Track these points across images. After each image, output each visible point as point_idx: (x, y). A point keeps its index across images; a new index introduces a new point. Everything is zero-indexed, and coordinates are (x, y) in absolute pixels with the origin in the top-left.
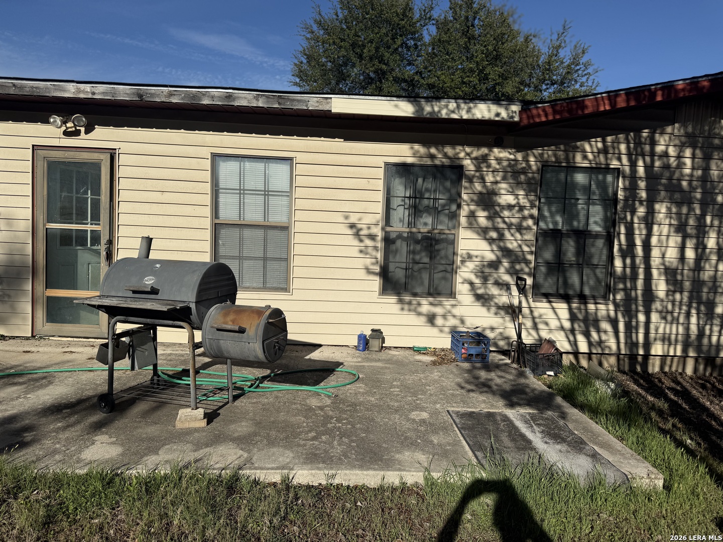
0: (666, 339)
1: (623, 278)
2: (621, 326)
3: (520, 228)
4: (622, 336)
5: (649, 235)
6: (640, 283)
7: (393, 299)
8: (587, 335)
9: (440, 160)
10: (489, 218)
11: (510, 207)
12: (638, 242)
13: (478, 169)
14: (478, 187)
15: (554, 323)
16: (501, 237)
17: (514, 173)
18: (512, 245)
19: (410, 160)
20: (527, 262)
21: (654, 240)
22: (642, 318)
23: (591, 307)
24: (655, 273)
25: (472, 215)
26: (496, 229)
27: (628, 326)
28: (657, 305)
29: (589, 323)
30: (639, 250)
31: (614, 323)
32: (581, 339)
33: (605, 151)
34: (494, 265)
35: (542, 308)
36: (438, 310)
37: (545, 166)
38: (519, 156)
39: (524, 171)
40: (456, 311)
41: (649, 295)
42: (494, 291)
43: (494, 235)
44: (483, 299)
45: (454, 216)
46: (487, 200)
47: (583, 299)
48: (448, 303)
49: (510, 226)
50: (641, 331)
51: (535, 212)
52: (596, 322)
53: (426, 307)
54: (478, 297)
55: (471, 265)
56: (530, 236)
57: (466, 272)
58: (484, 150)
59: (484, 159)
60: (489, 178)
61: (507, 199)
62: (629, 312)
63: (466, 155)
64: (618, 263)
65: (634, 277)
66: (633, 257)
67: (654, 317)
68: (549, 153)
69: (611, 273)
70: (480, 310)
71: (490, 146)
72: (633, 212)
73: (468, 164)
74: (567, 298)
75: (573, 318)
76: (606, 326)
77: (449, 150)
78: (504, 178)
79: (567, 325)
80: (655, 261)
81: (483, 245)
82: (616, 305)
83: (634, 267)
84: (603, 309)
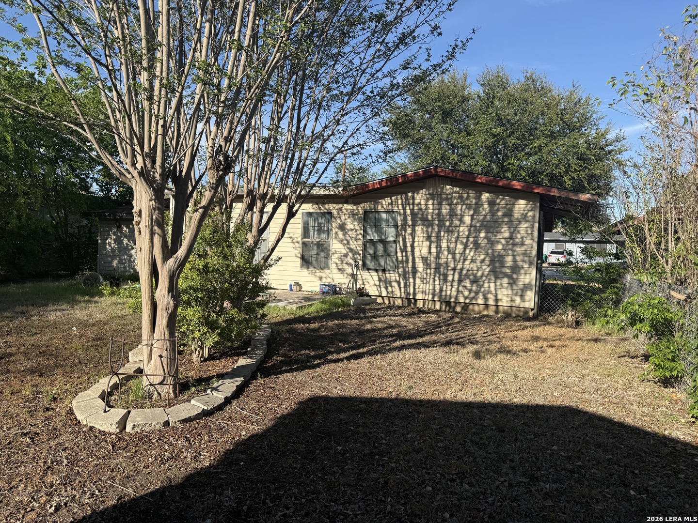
0: (424, 292)
1: (402, 262)
2: (402, 285)
3: (356, 239)
4: (403, 289)
5: (413, 242)
6: (410, 264)
7: (305, 270)
8: (386, 288)
9: (323, 210)
10: (344, 235)
11: (352, 230)
12: (408, 245)
13: (338, 213)
14: (339, 221)
15: (372, 282)
16: (348, 243)
17: (353, 215)
18: (353, 246)
19: (311, 211)
20: (359, 254)
21: (416, 244)
22: (411, 281)
23: (388, 275)
24: (417, 259)
25: (336, 233)
26: (346, 240)
27: (405, 285)
28: (418, 275)
29: (387, 283)
30: (409, 249)
31: (399, 283)
32: (383, 289)
33: (391, 204)
34: (346, 255)
35: (365, 274)
36: (323, 275)
37: (366, 212)
38: (355, 207)
39: (356, 214)
40: (330, 276)
41: (415, 271)
42: (346, 267)
43: (345, 242)
44: (341, 270)
45: (328, 232)
46: (342, 227)
47: (384, 271)
48: (327, 272)
49: (351, 238)
50: (412, 286)
51: (362, 232)
52: (390, 282)
53: (318, 272)
55: (336, 255)
56: (360, 243)
57: (334, 258)
58: (341, 205)
59: (341, 209)
60: (343, 217)
61: (349, 226)
62: (406, 279)
63: (333, 208)
64: (399, 254)
65: (407, 262)
66: (406, 252)
67: (418, 281)
68: (367, 206)
69: (397, 259)
70: (340, 276)
71: (343, 203)
72: (405, 231)
73: (335, 212)
74: (377, 271)
75: (380, 280)
76: (395, 284)
77: (327, 206)
78: (349, 217)
79: (377, 283)
80: (417, 254)
81: (341, 246)
82: (399, 275)
83: (406, 256)
84: (393, 276)
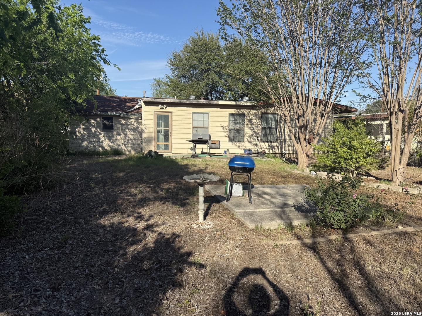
0: (289, 150)
1: (279, 137)
2: (279, 148)
3: (257, 127)
4: (280, 150)
5: (285, 128)
6: (283, 138)
7: (231, 143)
9: (240, 113)
10: (251, 125)
12: (282, 129)
13: (248, 114)
14: (248, 118)
15: (265, 147)
16: (254, 129)
17: (256, 115)
18: (256, 130)
19: (234, 113)
20: (259, 134)
22: (284, 145)
23: (273, 143)
24: (286, 136)
25: (247, 124)
26: (252, 127)
27: (281, 148)
28: (287, 143)
29: (272, 147)
32: (271, 150)
33: (275, 110)
34: (252, 135)
35: (262, 144)
36: (241, 145)
37: (262, 114)
38: (257, 111)
39: (258, 115)
40: (244, 145)
41: (285, 141)
42: (252, 140)
43: (252, 128)
44: (250, 142)
45: (243, 125)
46: (250, 121)
47: (271, 142)
48: (243, 143)
49: (255, 127)
50: (284, 148)
51: (260, 123)
52: (274, 147)
53: (238, 144)
54: (249, 142)
55: (247, 135)
56: (260, 129)
57: (246, 137)
58: (249, 110)
59: (250, 112)
60: (251, 116)
61: (254, 121)
62: (281, 144)
63: (246, 111)
64: (278, 134)
65: (282, 137)
66: (281, 132)
67: (286, 145)
68: (263, 111)
69: (277, 136)
70: (249, 145)
72: (281, 123)
73: (246, 113)
74: (268, 142)
75: (269, 146)
76: (276, 148)
77: (242, 110)
78: (254, 116)
79: (268, 148)
80: (286, 133)
81: (250, 131)
82: (278, 143)
83: (281, 134)
84: (275, 144)
